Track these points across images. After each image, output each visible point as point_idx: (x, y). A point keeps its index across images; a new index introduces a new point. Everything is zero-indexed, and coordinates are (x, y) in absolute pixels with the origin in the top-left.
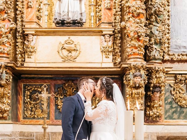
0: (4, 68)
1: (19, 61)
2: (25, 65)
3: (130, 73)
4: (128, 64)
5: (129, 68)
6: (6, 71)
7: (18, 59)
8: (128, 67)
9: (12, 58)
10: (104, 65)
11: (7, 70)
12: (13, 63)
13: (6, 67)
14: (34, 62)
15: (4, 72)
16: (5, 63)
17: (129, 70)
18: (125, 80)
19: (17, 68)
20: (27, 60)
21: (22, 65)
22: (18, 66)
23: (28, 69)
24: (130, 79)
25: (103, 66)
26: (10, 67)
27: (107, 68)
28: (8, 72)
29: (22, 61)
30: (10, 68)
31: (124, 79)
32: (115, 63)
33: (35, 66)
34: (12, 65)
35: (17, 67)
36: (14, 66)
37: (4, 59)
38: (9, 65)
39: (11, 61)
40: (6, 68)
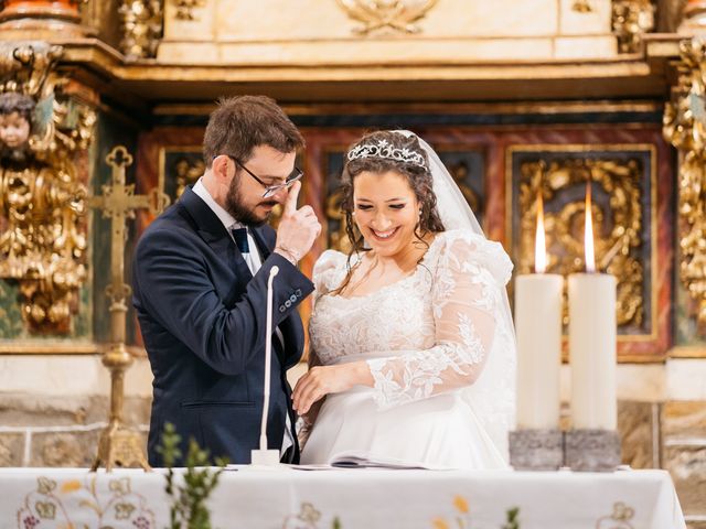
0: (48, 69)
1: (132, 35)
2: (166, 54)
3: (690, 85)
4: (677, 41)
5: (687, 61)
6: (57, 89)
7: (130, 26)
8: (677, 58)
9: (102, 20)
10: (566, 51)
11: (64, 81)
12: (95, 47)
13: (59, 66)
14: (209, 37)
15: (49, 90)
16: (53, 45)
17: (688, 74)
18: (670, 124)
19: (121, 73)
20: (173, 28)
21: (150, 53)
22: (129, 59)
23: (177, 75)
24: (693, 120)
25: (561, 56)
26: (82, 64)
27: (578, 64)
28: (74, 89)
29: (150, 34)
30: (82, 73)
31: (666, 120)
32: (624, 40)
33: (212, 59)
34: (88, 55)
35: (121, 64)
36: (102, 62)
37: (55, 25)
38: (74, 55)
39: (89, 36)
40: (60, 74)
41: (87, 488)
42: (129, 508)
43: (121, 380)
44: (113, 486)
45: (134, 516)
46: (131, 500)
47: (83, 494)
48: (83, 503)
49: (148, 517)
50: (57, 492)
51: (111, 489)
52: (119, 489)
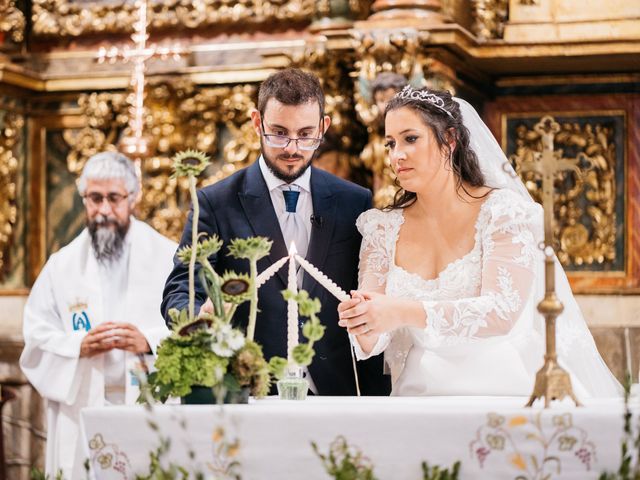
0: (417, 52)
1: (482, 20)
2: (511, 34)
6: (425, 68)
7: (480, 12)
9: (456, 9)
11: (430, 61)
12: (457, 31)
13: (426, 48)
14: (548, 19)
15: (418, 69)
16: (420, 31)
19: (474, 52)
20: (517, 12)
21: (497, 35)
22: (481, 40)
23: (522, 52)
26: (445, 46)
28: (437, 67)
29: (498, 19)
30: (445, 54)
33: (551, 37)
34: (450, 39)
35: (474, 45)
36: (462, 44)
37: (420, 14)
38: (439, 39)
39: (448, 22)
40: (426, 55)
41: (532, 422)
42: (571, 441)
43: (554, 324)
44: (557, 420)
45: (577, 447)
46: (573, 433)
47: (529, 428)
48: (530, 436)
49: (589, 449)
50: (505, 426)
51: (555, 424)
52: (561, 423)
